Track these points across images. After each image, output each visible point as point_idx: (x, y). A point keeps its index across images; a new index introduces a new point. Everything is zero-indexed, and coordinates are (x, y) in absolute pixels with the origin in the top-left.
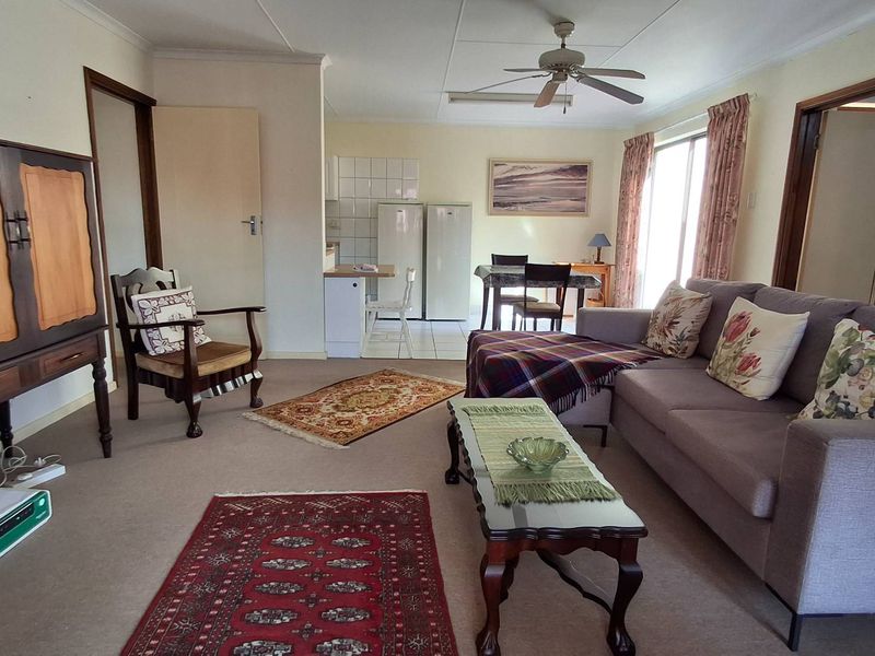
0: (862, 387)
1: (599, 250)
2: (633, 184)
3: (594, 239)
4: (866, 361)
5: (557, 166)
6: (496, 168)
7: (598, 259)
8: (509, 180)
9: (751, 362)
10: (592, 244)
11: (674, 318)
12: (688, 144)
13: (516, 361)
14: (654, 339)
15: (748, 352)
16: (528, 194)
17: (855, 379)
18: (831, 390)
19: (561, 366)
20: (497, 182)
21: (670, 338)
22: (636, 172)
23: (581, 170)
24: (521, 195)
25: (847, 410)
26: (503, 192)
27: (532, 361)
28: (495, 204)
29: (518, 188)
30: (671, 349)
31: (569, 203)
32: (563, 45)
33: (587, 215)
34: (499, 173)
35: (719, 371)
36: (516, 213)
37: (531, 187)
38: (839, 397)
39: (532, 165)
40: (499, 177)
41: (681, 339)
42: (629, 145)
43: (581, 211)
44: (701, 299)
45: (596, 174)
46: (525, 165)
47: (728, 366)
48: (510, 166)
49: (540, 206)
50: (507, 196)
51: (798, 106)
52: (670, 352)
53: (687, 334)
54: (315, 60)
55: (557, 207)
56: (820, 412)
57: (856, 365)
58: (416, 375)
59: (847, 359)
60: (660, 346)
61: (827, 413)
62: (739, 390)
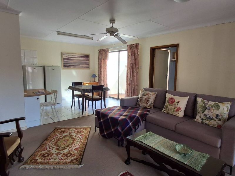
0: (212, 113)
1: (94, 78)
2: (103, 61)
3: (93, 75)
4: (211, 107)
5: (81, 55)
6: (64, 55)
7: (94, 81)
8: (68, 59)
9: (179, 109)
10: (92, 77)
11: (149, 99)
12: (118, 52)
13: (125, 119)
14: (142, 105)
15: (178, 106)
16: (73, 63)
17: (209, 111)
18: (204, 113)
19: (136, 117)
20: (64, 59)
21: (149, 104)
22: (104, 58)
23: (87, 57)
24: (72, 63)
25: (210, 118)
26: (66, 62)
27: (130, 118)
28: (64, 66)
29: (71, 61)
30: (149, 107)
31: (85, 66)
32: (112, 26)
33: (90, 69)
34: (65, 56)
35: (169, 111)
36: (70, 68)
37: (74, 61)
38: (206, 115)
39: (74, 55)
40: (64, 58)
41: (151, 104)
42: (100, 51)
43: (88, 68)
44: (155, 94)
45: (91, 58)
46: (72, 54)
47: (172, 110)
48: (68, 55)
49: (77, 67)
50: (68, 63)
51: (151, 48)
52: (149, 108)
53: (152, 102)
54: (18, 13)
55: (82, 67)
56: (202, 119)
57: (208, 108)
58: (70, 127)
59: (206, 107)
60: (145, 106)
61: (205, 119)
62: (177, 115)
